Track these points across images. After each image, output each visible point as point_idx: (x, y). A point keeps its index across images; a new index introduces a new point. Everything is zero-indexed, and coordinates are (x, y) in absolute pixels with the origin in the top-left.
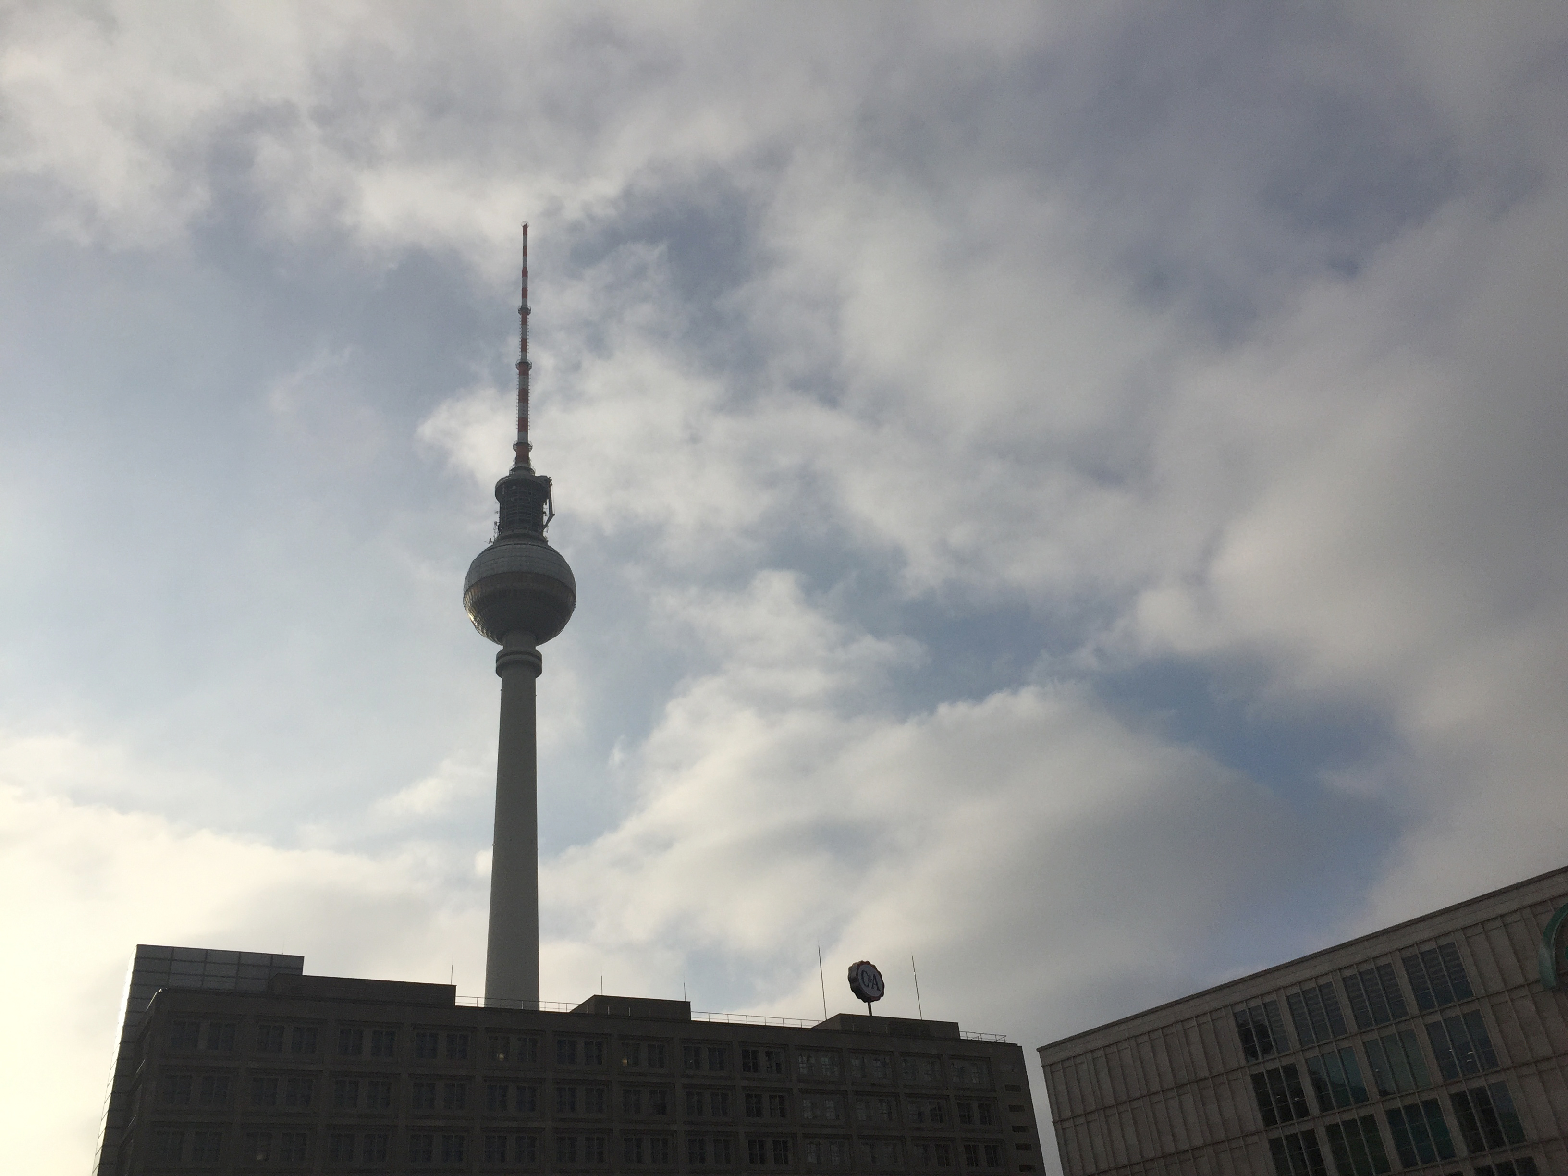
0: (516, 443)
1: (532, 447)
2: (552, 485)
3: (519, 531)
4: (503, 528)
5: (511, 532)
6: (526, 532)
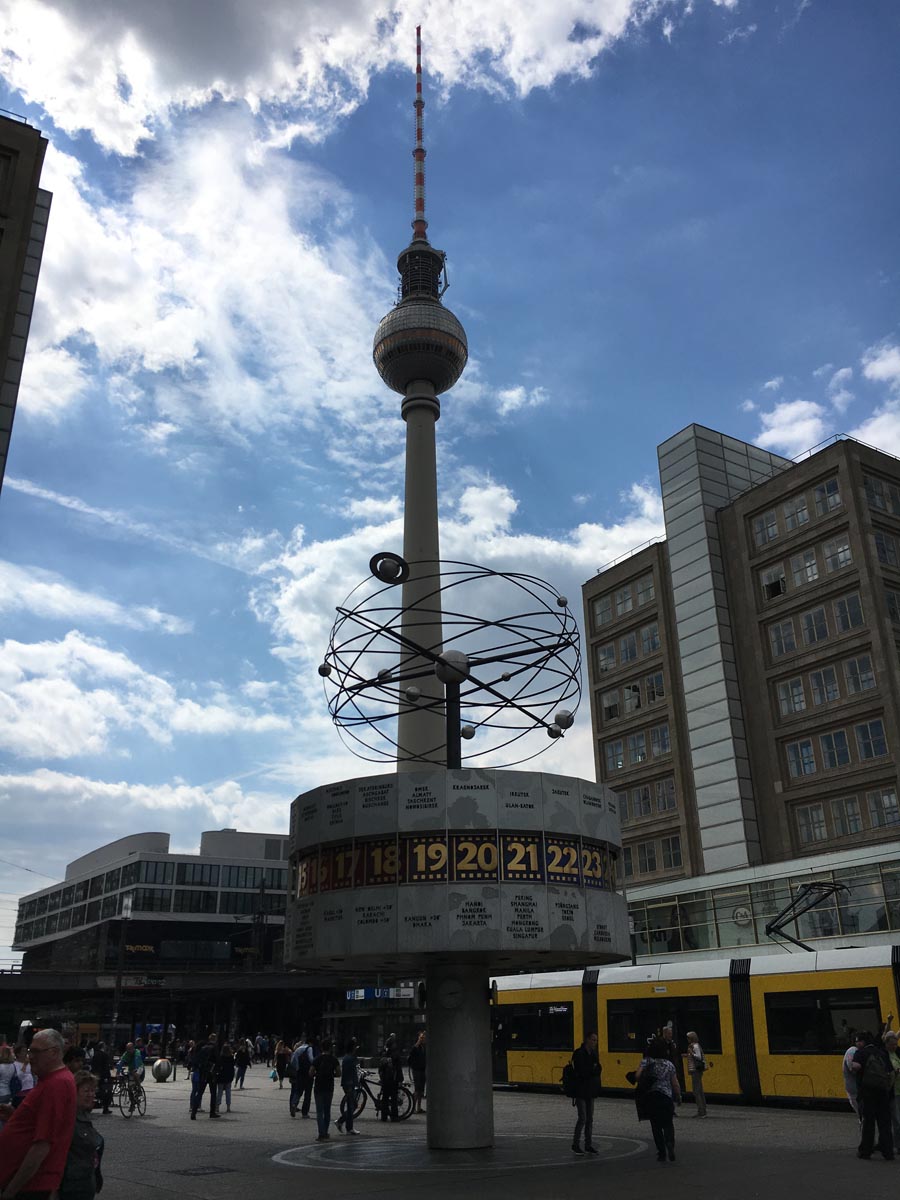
0: (414, 220)
1: (428, 225)
2: (446, 259)
3: (421, 295)
4: (407, 292)
5: (414, 296)
6: (427, 296)
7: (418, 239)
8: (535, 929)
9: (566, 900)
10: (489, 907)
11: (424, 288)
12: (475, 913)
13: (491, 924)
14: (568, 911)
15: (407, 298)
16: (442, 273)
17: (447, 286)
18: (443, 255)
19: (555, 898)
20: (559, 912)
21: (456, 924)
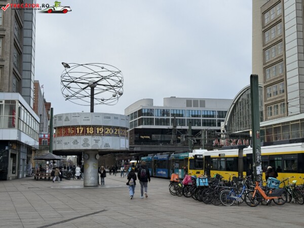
8: (88, 145)
9: (96, 139)
10: (78, 141)
12: (76, 142)
13: (79, 144)
14: (97, 141)
19: (93, 139)
20: (95, 141)
21: (72, 144)
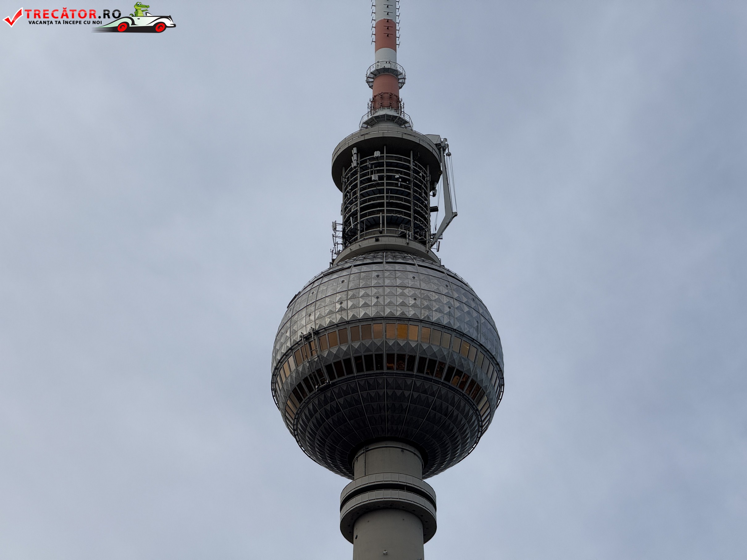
0: (373, 70)
1: (405, 79)
2: (449, 155)
3: (384, 241)
4: (354, 232)
5: (370, 242)
6: (401, 242)
7: (381, 113)
11: (392, 222)
15: (354, 247)
16: (440, 186)
17: (451, 215)
18: (442, 147)
